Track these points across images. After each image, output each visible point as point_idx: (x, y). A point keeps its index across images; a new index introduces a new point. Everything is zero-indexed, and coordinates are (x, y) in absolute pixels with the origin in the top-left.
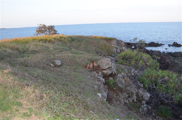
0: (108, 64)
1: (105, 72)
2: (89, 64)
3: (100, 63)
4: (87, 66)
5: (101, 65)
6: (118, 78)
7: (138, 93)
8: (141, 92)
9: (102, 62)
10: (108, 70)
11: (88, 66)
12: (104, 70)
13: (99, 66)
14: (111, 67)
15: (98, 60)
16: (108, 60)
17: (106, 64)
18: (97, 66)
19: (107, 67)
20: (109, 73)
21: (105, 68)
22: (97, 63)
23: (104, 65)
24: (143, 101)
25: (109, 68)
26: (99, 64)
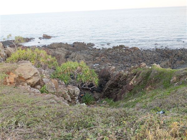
0: (31, 70)
1: (30, 81)
2: (7, 78)
3: (19, 72)
4: (6, 81)
5: (23, 74)
7: (69, 91)
8: (72, 89)
9: (22, 70)
10: (34, 77)
11: (8, 81)
12: (29, 79)
13: (20, 77)
14: (37, 73)
15: (16, 69)
16: (29, 66)
17: (29, 71)
18: (18, 78)
19: (32, 74)
20: (37, 81)
21: (30, 77)
22: (15, 73)
23: (27, 72)
24: (76, 97)
25: (34, 75)
26: (19, 74)
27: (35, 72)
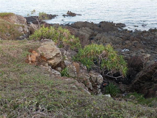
0: (53, 50)
1: (52, 62)
2: (29, 56)
3: (41, 51)
4: (28, 59)
5: (45, 53)
6: (68, 66)
7: (91, 78)
8: (94, 76)
9: (44, 49)
10: (55, 58)
11: (30, 59)
12: (50, 59)
13: (42, 56)
14: (59, 54)
15: (38, 47)
16: (52, 45)
17: (51, 50)
18: (39, 57)
19: (54, 55)
20: (58, 63)
21: (52, 57)
22: (38, 52)
23: (49, 52)
24: (98, 86)
25: (56, 56)
26: (41, 53)
27: (57, 52)
